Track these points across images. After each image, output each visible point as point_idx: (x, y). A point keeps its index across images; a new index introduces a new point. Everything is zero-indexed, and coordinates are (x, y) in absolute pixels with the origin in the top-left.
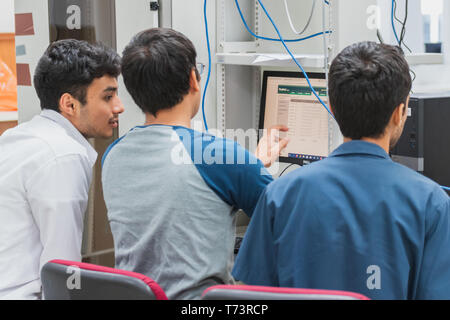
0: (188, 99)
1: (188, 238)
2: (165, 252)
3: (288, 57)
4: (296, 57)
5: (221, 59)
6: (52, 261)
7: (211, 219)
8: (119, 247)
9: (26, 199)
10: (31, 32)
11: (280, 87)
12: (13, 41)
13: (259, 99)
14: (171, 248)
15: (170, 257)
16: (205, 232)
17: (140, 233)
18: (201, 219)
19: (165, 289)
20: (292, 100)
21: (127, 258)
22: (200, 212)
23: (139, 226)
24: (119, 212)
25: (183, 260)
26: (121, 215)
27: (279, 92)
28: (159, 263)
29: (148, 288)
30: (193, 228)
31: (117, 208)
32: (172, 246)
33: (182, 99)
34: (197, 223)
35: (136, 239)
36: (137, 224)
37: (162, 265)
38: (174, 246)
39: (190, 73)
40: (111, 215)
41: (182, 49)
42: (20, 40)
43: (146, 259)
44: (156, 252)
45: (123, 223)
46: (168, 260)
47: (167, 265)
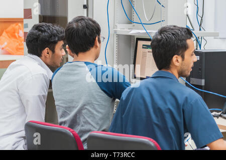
0: (93, 50)
1: (93, 114)
2: (82, 119)
3: (145, 31)
4: (148, 31)
5: (115, 32)
6: (30, 121)
7: (102, 105)
8: (60, 118)
9: (19, 94)
10: (31, 18)
11: (143, 45)
12: (23, 22)
13: (134, 51)
14: (84, 118)
15: (84, 122)
16: (100, 110)
17: (71, 111)
18: (98, 105)
19: (81, 136)
20: (149, 52)
21: (64, 123)
22: (98, 101)
23: (70, 108)
24: (61, 102)
25: (90, 124)
26: (62, 103)
27: (143, 48)
28: (79, 125)
29: (72, 134)
30: (95, 109)
31: (59, 100)
32: (85, 117)
33: (90, 49)
34: (96, 107)
35: (69, 114)
36: (69, 107)
37: (80, 125)
38: (86, 117)
39: (96, 38)
40: (56, 103)
41: (93, 26)
42: (26, 21)
43: (73, 123)
44: (78, 120)
45: (63, 107)
46: (83, 123)
47: (82, 126)
